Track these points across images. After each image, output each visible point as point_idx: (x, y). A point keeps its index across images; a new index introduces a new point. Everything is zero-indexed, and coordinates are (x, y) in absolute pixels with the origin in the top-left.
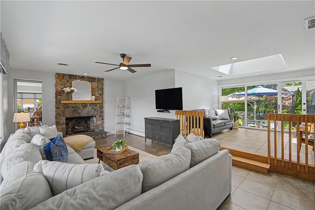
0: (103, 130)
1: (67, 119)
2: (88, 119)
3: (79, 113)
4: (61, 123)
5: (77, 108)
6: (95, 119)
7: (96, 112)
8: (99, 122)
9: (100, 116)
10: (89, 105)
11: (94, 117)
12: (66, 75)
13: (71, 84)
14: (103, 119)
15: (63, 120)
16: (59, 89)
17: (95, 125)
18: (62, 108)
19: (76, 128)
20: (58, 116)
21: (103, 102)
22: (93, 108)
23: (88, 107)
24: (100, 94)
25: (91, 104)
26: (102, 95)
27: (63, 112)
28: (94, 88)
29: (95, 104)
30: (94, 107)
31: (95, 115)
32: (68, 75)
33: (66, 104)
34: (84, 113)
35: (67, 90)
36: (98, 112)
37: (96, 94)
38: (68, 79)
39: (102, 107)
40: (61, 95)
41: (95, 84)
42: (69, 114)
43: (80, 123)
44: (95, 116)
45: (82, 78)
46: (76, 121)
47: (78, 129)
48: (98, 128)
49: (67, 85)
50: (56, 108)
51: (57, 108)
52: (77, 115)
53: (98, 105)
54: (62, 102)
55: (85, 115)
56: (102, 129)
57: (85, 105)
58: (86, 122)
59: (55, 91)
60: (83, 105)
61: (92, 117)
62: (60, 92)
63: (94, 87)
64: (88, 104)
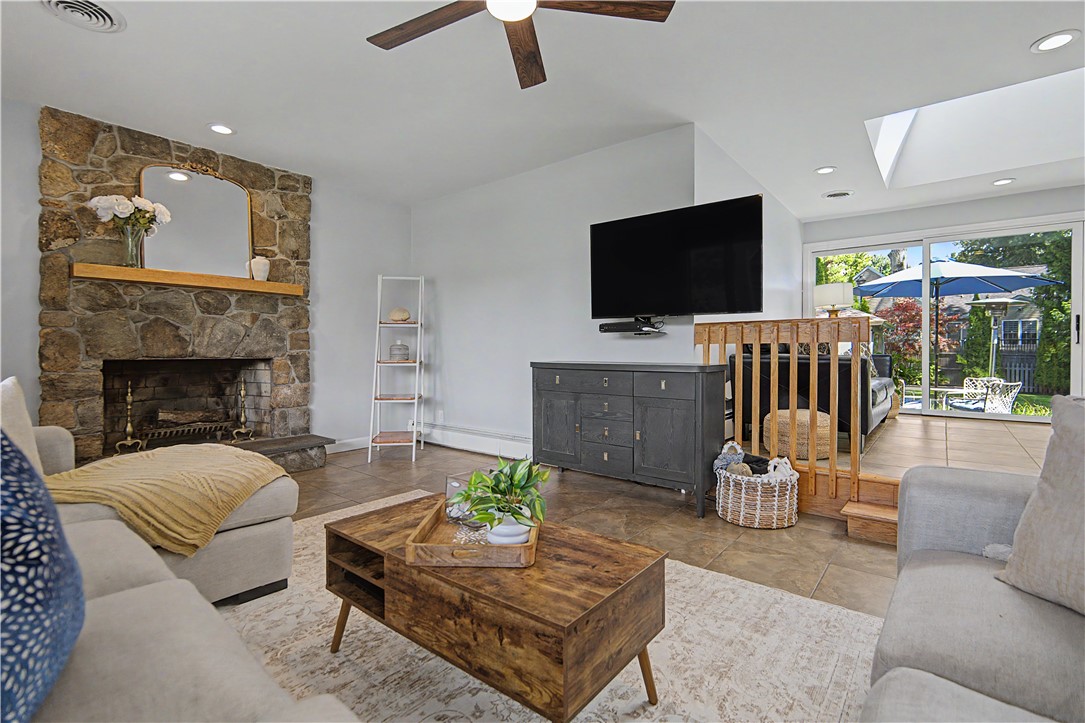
0: (307, 430)
1: (111, 368)
2: (227, 372)
3: (181, 339)
4: (73, 385)
5: (170, 308)
6: (263, 374)
7: (273, 343)
8: (285, 391)
9: (293, 358)
10: (238, 301)
11: (262, 366)
12: (110, 127)
13: (138, 179)
14: (306, 377)
15: (89, 371)
16: (65, 198)
17: (264, 403)
18: (78, 309)
19: (162, 416)
20: (53, 346)
21: (307, 293)
22: (255, 318)
23: (233, 311)
24: (295, 255)
25: (246, 296)
26: (301, 256)
27: (89, 330)
28: (262, 220)
29: (270, 299)
30: (265, 316)
31: (268, 355)
32: (120, 129)
33: (105, 283)
34: (210, 340)
35: (112, 206)
36: (282, 340)
37: (275, 249)
38: (120, 153)
39: (301, 316)
40: (73, 234)
41: (270, 201)
42: (122, 340)
43: (185, 395)
44: (268, 361)
45: (202, 160)
46: (165, 382)
47: (177, 424)
48: (284, 417)
49: (115, 182)
50: (42, 302)
51: (50, 303)
52: (171, 352)
53: (281, 308)
54: (79, 270)
55: (214, 353)
56: (302, 423)
57: (214, 298)
58: (219, 392)
59: (39, 209)
60: (206, 298)
61: (250, 363)
62: (66, 218)
63: (264, 214)
64: (233, 299)
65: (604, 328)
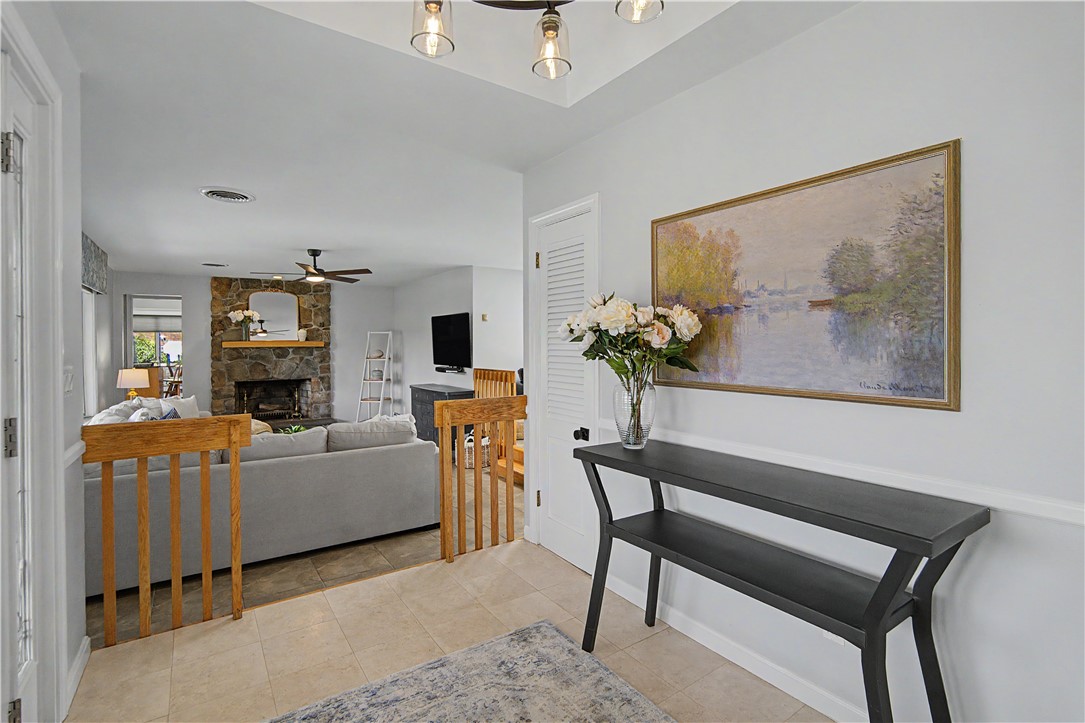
0: (329, 415)
1: (239, 385)
2: (294, 385)
3: (266, 370)
4: (223, 393)
5: (263, 358)
6: (308, 387)
7: (310, 371)
8: (317, 395)
9: (322, 378)
10: (293, 352)
11: (308, 382)
12: (237, 279)
13: (248, 300)
14: (329, 388)
15: (230, 387)
16: (220, 314)
17: (309, 401)
18: (225, 361)
19: (261, 407)
20: (217, 375)
21: (327, 345)
22: (302, 359)
23: (291, 356)
24: (322, 325)
25: (297, 350)
26: (326, 325)
27: (229, 369)
28: (305, 310)
29: (310, 350)
30: (306, 357)
31: (309, 377)
32: (241, 279)
33: (234, 349)
34: (282, 370)
35: (237, 316)
36: (315, 369)
37: (312, 323)
38: (241, 289)
39: (325, 356)
40: (223, 328)
41: (307, 300)
42: (243, 372)
43: (275, 396)
44: (310, 380)
45: (276, 285)
46: (265, 390)
47: (267, 411)
48: (317, 409)
49: (239, 303)
50: (213, 358)
51: (215, 358)
52: (262, 377)
53: (315, 353)
54: (225, 345)
55: (282, 377)
56: (326, 412)
57: (281, 351)
58: (291, 395)
59: (211, 320)
60: (277, 351)
61: (304, 381)
62: (220, 322)
63: (305, 307)
64: (291, 350)
65: (438, 369)
